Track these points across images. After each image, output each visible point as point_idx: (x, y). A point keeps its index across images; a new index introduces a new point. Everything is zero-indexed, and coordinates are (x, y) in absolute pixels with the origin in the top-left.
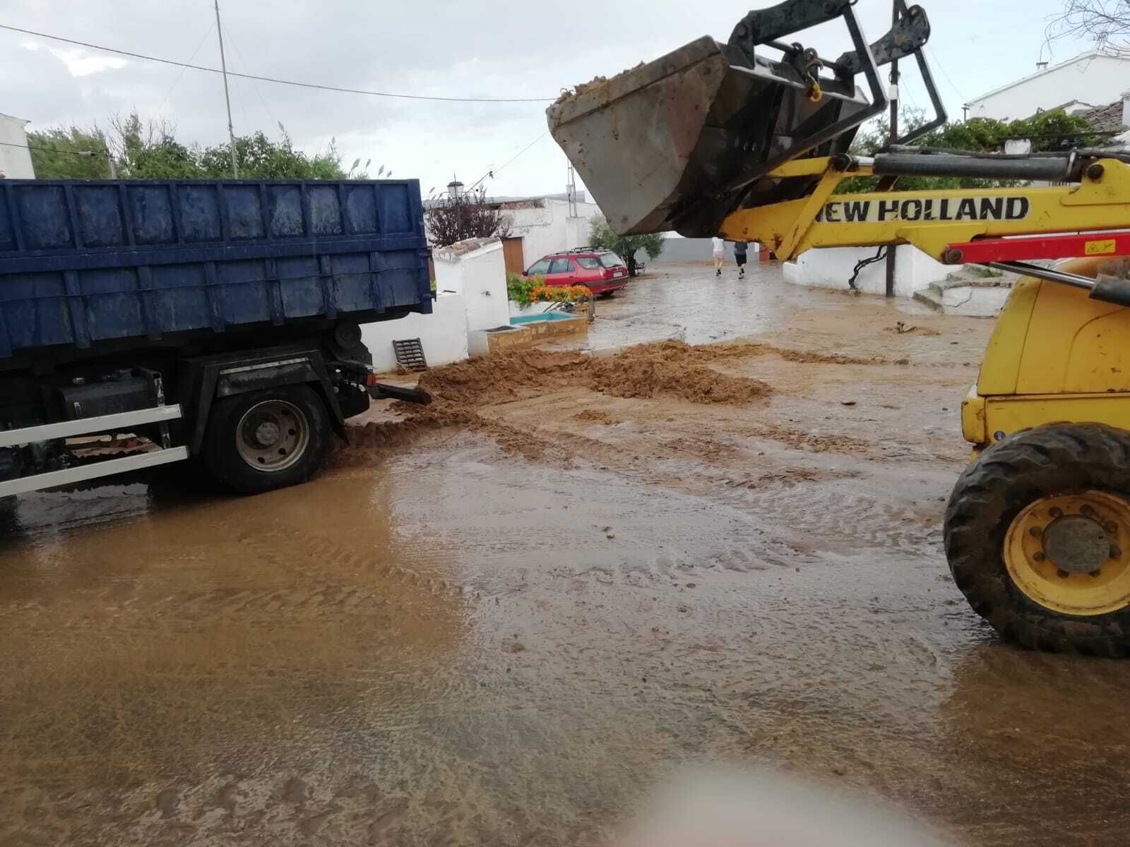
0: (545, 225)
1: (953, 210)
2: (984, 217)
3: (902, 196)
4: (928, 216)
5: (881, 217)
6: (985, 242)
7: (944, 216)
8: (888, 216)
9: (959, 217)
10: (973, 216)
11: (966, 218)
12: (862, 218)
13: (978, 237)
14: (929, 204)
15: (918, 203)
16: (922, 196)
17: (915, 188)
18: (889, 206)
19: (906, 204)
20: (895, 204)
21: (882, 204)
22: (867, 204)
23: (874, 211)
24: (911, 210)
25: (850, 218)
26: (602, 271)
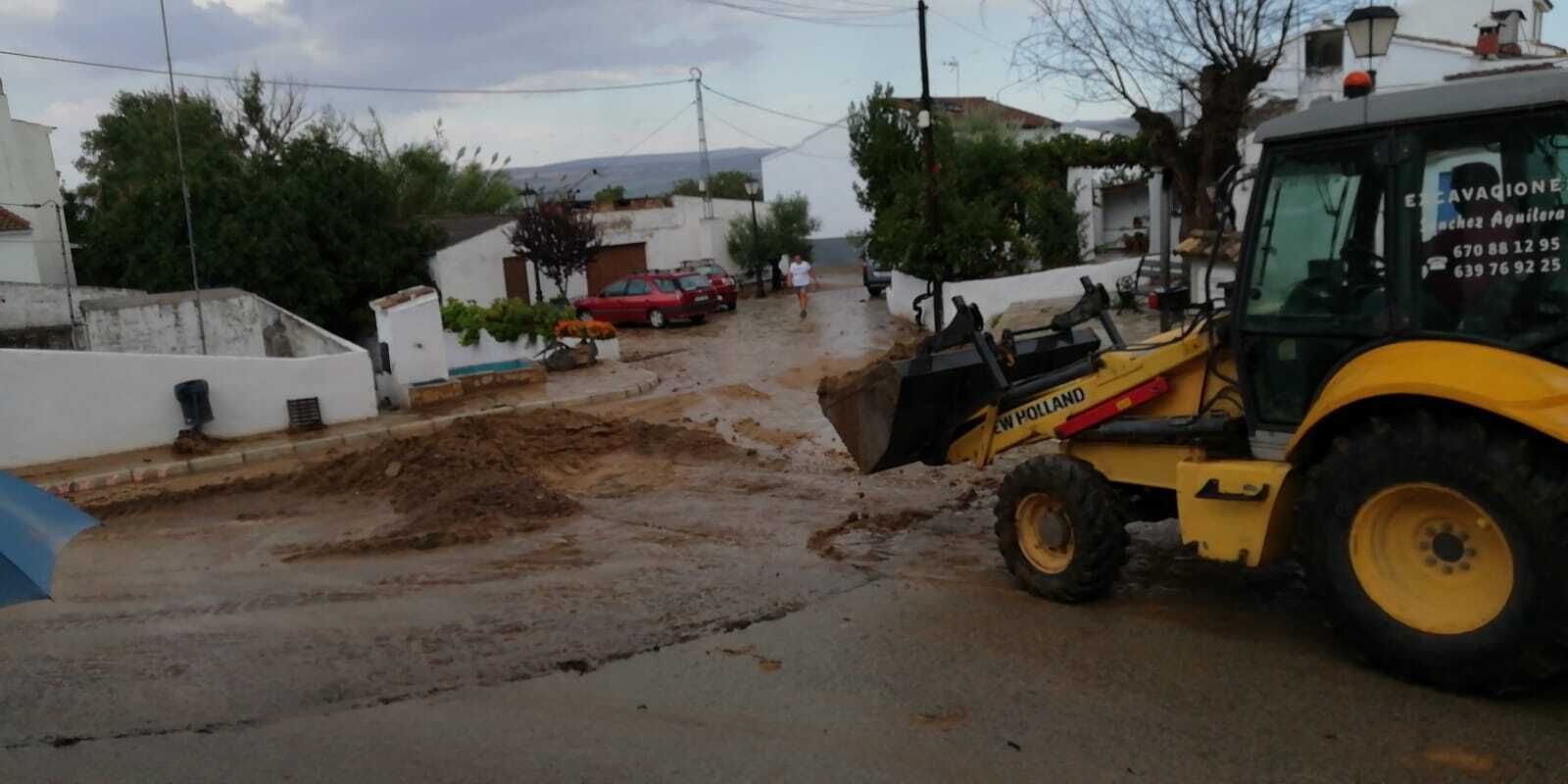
0: (676, 227)
1: (1051, 406)
2: (1066, 405)
3: (1025, 407)
4: (1042, 415)
5: (1020, 422)
6: (1075, 420)
7: (1048, 411)
8: (1023, 420)
9: (1055, 408)
10: (1061, 406)
11: (1059, 409)
12: (1011, 426)
13: (1070, 418)
14: (1038, 406)
15: (1033, 408)
16: (1034, 403)
17: (1031, 400)
18: (1021, 415)
19: (1028, 410)
20: (1023, 412)
21: (1017, 415)
22: (1010, 417)
23: (1015, 420)
24: (1032, 412)
25: (1005, 429)
26: (678, 295)
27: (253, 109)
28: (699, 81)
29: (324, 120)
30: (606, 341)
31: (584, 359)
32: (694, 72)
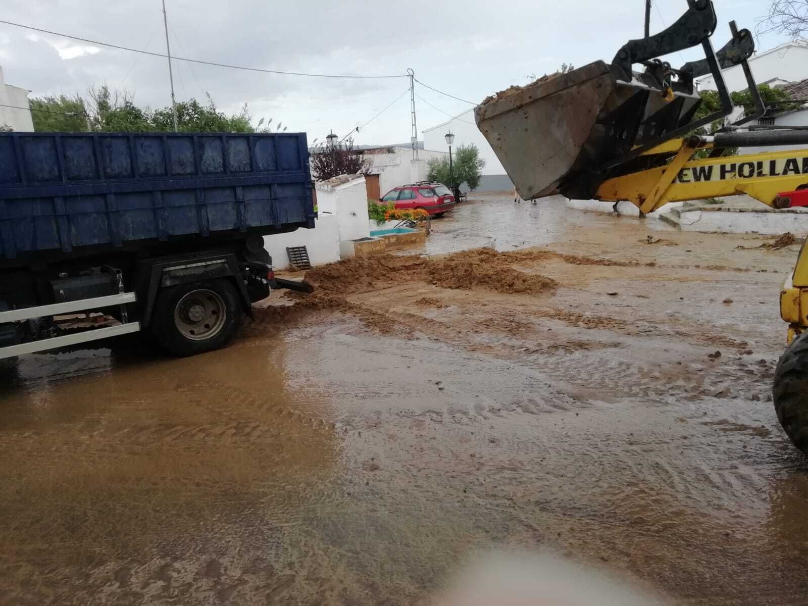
0: (396, 165)
1: (780, 168)
3: (738, 161)
4: (760, 174)
5: (723, 177)
7: (773, 172)
8: (728, 175)
9: (785, 172)
10: (797, 171)
11: (791, 174)
12: (708, 178)
13: (802, 187)
14: (760, 165)
15: (751, 165)
16: (754, 160)
18: (728, 168)
19: (742, 166)
20: (733, 166)
21: (723, 168)
22: (710, 168)
23: (716, 172)
24: (746, 170)
25: (697, 179)
26: (436, 198)
28: (413, 76)
32: (410, 71)
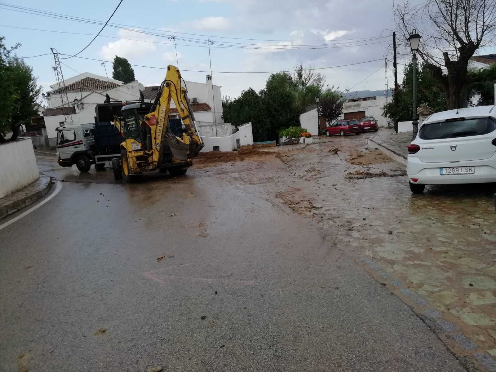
0: (376, 106)
26: (347, 126)
27: (300, 76)
28: (386, 59)
29: (318, 78)
30: (308, 138)
31: (296, 142)
32: (385, 56)
